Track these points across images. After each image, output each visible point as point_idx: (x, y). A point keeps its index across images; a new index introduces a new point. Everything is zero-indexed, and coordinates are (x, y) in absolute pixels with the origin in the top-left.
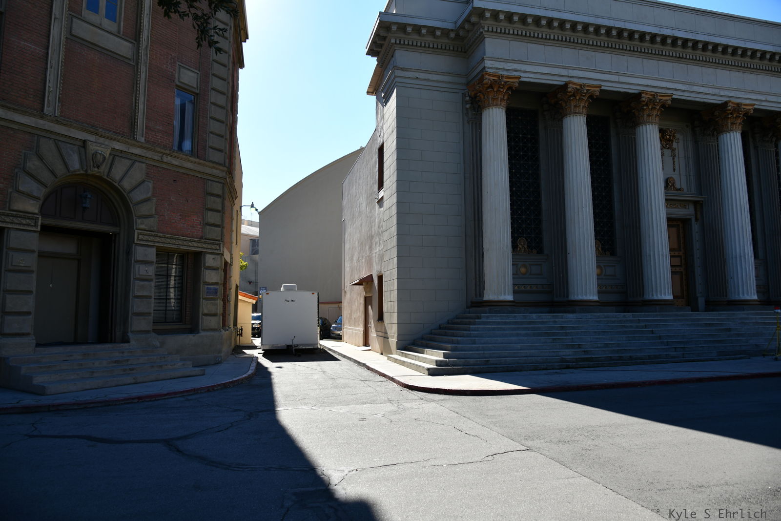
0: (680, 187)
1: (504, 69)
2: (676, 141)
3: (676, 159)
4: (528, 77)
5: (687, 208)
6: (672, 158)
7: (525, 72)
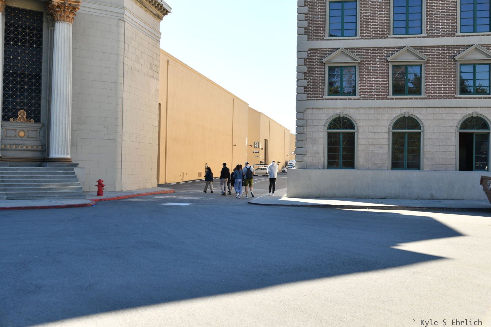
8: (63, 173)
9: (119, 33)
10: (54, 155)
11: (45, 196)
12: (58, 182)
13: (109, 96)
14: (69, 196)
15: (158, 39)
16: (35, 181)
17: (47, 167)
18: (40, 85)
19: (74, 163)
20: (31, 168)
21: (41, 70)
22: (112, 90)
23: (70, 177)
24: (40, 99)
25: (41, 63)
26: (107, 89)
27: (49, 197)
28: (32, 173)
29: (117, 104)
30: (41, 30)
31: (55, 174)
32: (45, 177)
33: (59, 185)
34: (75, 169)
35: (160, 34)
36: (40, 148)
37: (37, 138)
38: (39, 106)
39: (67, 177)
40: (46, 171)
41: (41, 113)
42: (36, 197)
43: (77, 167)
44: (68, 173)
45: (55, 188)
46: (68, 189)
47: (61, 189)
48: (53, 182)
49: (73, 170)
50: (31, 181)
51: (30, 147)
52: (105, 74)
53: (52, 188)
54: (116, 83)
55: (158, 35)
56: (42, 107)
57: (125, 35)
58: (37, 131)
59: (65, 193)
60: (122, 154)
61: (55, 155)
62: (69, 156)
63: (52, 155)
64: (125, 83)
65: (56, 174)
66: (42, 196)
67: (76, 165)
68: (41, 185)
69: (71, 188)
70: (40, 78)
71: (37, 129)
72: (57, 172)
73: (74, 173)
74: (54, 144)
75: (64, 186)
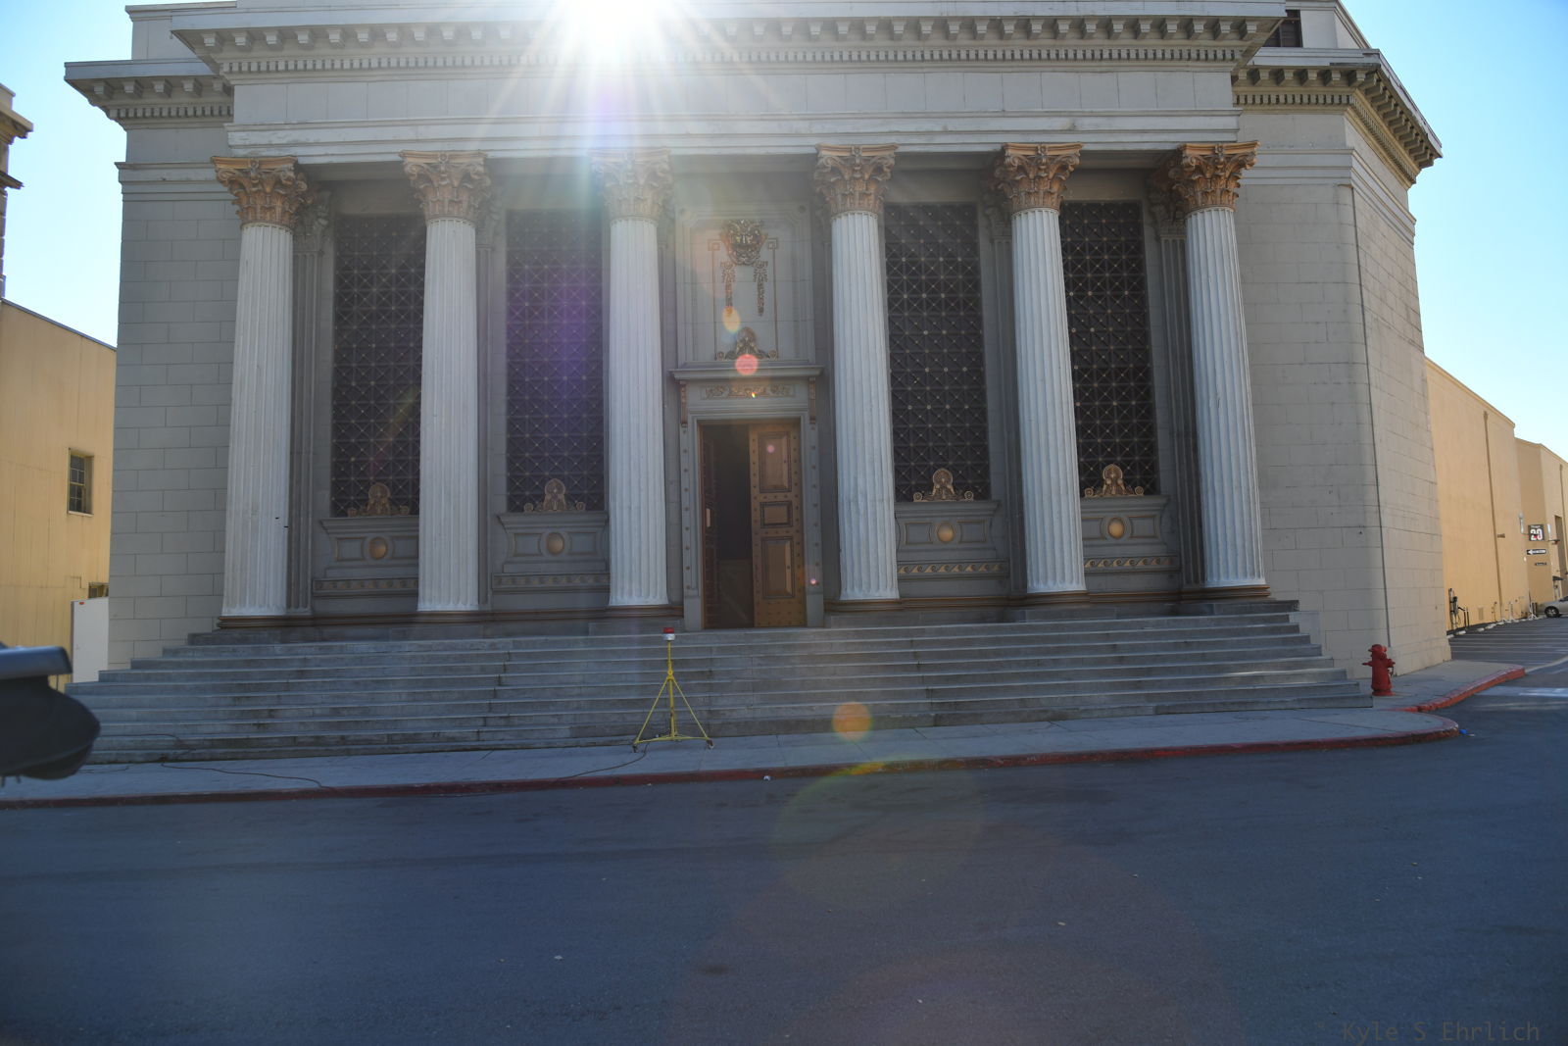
0: (774, 348)
1: (270, 146)
2: (771, 246)
3: (768, 287)
4: (326, 155)
5: (791, 393)
6: (756, 284)
7: (317, 144)
8: (1265, 631)
9: (1341, 224)
10: (1223, 579)
11: (1257, 702)
12: (1265, 655)
13: (1333, 403)
14: (1325, 699)
15: (1410, 238)
16: (1203, 657)
17: (1212, 613)
18: (1149, 394)
19: (1279, 599)
20: (1175, 621)
21: (1147, 355)
22: (1339, 383)
23: (1293, 641)
24: (1151, 431)
25: (1146, 336)
26: (1325, 383)
27: (1269, 702)
28: (1182, 634)
29: (1358, 424)
30: (1139, 248)
31: (1244, 632)
32: (1222, 644)
33: (1275, 666)
34: (1294, 618)
35: (1413, 220)
36: (1165, 565)
37: (1153, 537)
38: (1153, 449)
39: (1285, 641)
40: (1215, 625)
41: (1161, 468)
42: (1233, 703)
43: (1295, 610)
44: (1278, 630)
45: (1271, 676)
46: (1307, 676)
47: (1288, 677)
48: (1251, 656)
49: (1287, 619)
50: (1193, 657)
51: (1140, 564)
52: (1317, 342)
53: (1262, 677)
54: (1350, 363)
55: (1409, 224)
56: (1160, 453)
57: (1355, 226)
58: (1153, 517)
59: (1306, 688)
60: (1384, 567)
61: (1228, 577)
62: (1262, 582)
63: (1215, 580)
64: (1371, 361)
65: (1247, 635)
66: (1250, 700)
67: (1292, 605)
68: (1228, 669)
69: (1314, 674)
70: (1148, 374)
71: (1153, 513)
72: (1249, 626)
73: (1296, 629)
74: (1221, 547)
75: (1289, 668)
